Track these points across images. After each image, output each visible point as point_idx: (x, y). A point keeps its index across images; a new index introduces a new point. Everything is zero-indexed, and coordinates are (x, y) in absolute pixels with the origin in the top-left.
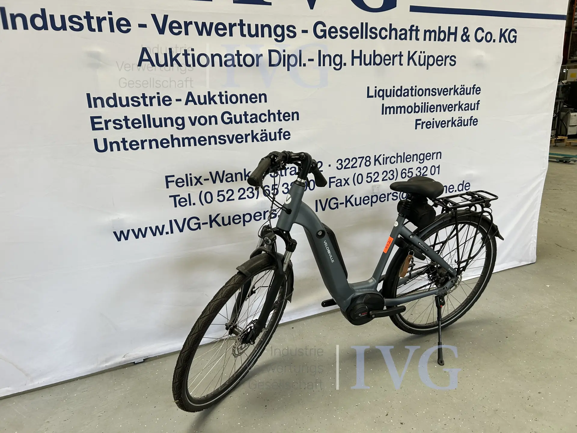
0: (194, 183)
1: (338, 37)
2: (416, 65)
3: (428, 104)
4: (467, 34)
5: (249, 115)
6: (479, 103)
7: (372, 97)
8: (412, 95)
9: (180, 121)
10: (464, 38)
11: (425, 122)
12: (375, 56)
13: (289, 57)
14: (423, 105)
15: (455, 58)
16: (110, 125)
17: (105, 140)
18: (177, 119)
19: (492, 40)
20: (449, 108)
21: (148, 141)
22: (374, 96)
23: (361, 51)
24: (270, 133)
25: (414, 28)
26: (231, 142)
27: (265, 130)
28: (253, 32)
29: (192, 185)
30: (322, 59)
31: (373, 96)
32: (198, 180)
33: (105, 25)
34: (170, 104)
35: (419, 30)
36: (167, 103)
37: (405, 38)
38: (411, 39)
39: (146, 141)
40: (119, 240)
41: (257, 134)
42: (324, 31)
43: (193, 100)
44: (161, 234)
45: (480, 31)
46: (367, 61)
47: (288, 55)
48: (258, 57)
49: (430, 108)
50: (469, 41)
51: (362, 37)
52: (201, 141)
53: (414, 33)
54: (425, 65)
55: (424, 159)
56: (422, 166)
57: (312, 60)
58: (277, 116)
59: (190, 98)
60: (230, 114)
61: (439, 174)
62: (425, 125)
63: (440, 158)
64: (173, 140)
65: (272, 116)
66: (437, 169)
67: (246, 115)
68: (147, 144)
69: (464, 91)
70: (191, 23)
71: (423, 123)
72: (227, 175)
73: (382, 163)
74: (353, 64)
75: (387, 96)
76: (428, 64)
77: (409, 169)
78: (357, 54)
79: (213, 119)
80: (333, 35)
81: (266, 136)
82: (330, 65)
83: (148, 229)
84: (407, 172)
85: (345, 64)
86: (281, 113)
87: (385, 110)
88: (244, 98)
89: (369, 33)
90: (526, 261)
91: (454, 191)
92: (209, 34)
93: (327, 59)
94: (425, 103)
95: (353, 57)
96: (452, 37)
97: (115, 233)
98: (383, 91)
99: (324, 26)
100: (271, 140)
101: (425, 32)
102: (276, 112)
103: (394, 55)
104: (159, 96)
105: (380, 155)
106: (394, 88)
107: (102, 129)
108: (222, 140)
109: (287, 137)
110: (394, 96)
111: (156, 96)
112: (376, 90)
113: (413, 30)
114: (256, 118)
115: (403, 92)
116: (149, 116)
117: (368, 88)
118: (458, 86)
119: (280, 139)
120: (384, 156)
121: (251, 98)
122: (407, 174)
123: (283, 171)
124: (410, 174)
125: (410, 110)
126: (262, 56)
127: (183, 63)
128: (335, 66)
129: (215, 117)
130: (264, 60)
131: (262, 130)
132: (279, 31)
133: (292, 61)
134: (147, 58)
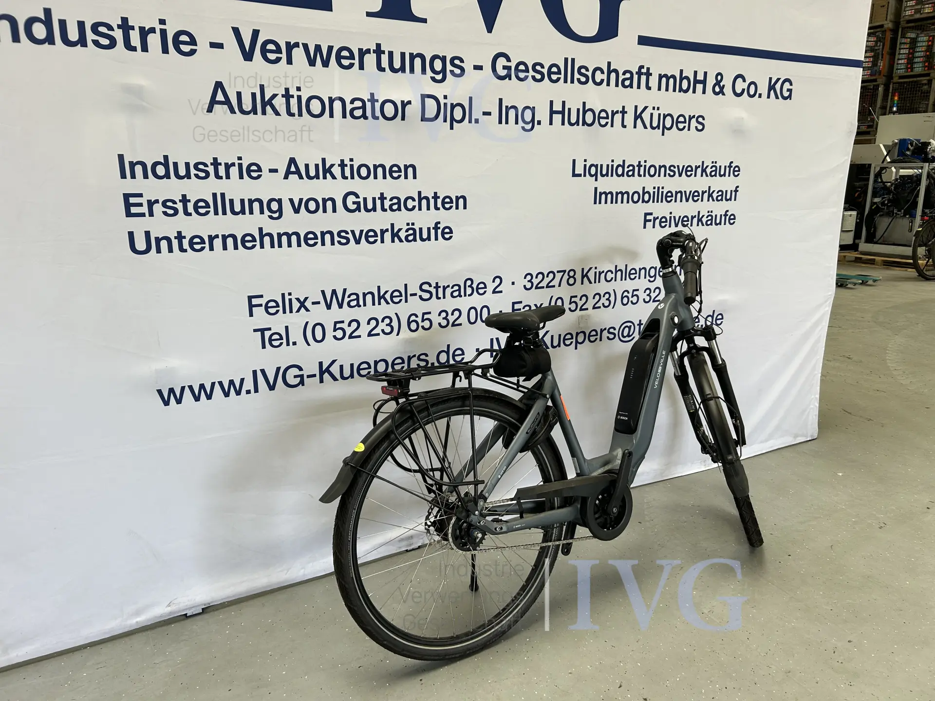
0: (295, 309)
1: (530, 78)
2: (645, 127)
3: (662, 190)
4: (722, 84)
5: (388, 198)
6: (738, 191)
8: (640, 175)
9: (275, 206)
10: (717, 89)
11: (658, 218)
12: (585, 112)
13: (453, 107)
14: (656, 190)
15: (704, 119)
16: (158, 209)
17: (147, 234)
18: (270, 201)
19: (757, 95)
20: (695, 196)
21: (220, 237)
22: (583, 175)
23: (564, 103)
24: (421, 229)
25: (644, 70)
26: (358, 242)
27: (413, 224)
28: (397, 64)
29: (291, 312)
30: (504, 112)
31: (581, 174)
32: (302, 304)
33: (154, 40)
34: (259, 177)
35: (651, 74)
36: (254, 174)
37: (631, 86)
38: (639, 87)
39: (217, 236)
40: (166, 403)
41: (400, 230)
42: (508, 68)
43: (298, 172)
44: (238, 393)
45: (740, 80)
46: (573, 120)
47: (452, 104)
48: (404, 104)
49: (667, 197)
50: (724, 94)
51: (566, 81)
52: (309, 239)
53: (644, 78)
54: (659, 129)
55: (655, 275)
56: (653, 286)
57: (489, 114)
58: (432, 201)
60: (357, 196)
62: (657, 221)
64: (262, 237)
65: (424, 202)
67: (382, 198)
68: (218, 243)
69: (717, 172)
70: (297, 45)
71: (655, 219)
72: (349, 297)
73: (592, 280)
74: (551, 123)
75: (602, 175)
76: (664, 127)
77: (634, 291)
78: (557, 107)
79: (329, 204)
80: (522, 75)
81: (414, 234)
82: (517, 123)
83: (217, 386)
84: (630, 295)
85: (539, 123)
86: (439, 197)
87: (599, 197)
88: (380, 170)
89: (577, 76)
90: (802, 436)
92: (326, 64)
93: (512, 113)
94: (659, 188)
95: (552, 112)
96: (699, 87)
97: (160, 392)
98: (596, 166)
99: (509, 60)
100: (422, 240)
101: (661, 77)
102: (430, 195)
103: (613, 111)
104: (242, 163)
105: (591, 268)
106: (612, 163)
107: (143, 215)
108: (343, 238)
109: (447, 236)
110: (612, 175)
111: (237, 162)
112: (585, 166)
113: (642, 74)
114: (398, 204)
115: (626, 170)
116: (223, 195)
117: (574, 161)
118: (708, 163)
119: (436, 239)
120: (596, 270)
121: (391, 172)
122: (631, 299)
123: (441, 290)
124: (635, 299)
125: (636, 197)
126: (411, 104)
127: (282, 109)
128: (523, 125)
129: (333, 201)
130: (413, 110)
131: (408, 224)
132: (438, 66)
133: (458, 113)
134: (223, 100)
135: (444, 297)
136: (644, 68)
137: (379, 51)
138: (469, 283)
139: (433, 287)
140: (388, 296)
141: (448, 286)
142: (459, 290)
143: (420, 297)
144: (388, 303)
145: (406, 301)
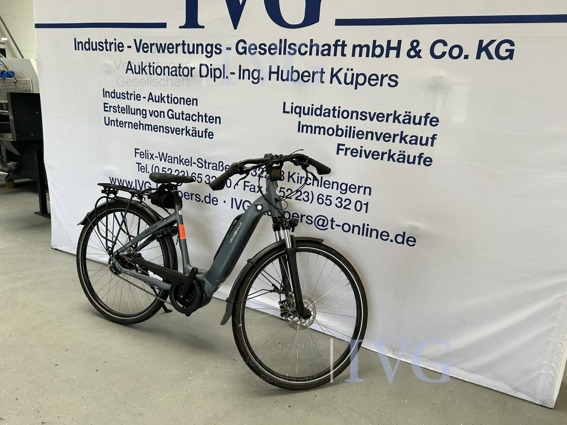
0: (149, 158)
1: (257, 53)
2: (340, 83)
3: (354, 129)
4: (417, 49)
5: (185, 114)
6: (436, 139)
7: (288, 112)
8: (334, 116)
9: (144, 112)
10: (412, 53)
11: (349, 149)
12: (292, 72)
13: (215, 70)
14: (348, 129)
15: (397, 77)
16: (112, 108)
17: (109, 118)
18: (143, 110)
19: (463, 56)
20: (386, 137)
21: (128, 123)
22: (290, 112)
23: (278, 67)
24: (199, 131)
25: (340, 43)
26: (172, 133)
27: (195, 128)
28: (191, 50)
29: (148, 159)
30: (242, 73)
32: (152, 156)
33: (113, 47)
35: (346, 45)
36: (139, 99)
37: (329, 54)
38: (335, 55)
40: (112, 183)
41: (189, 130)
42: (244, 48)
43: (152, 99)
44: (131, 187)
45: (440, 44)
46: (285, 77)
47: (214, 69)
48: (192, 69)
49: (358, 134)
50: (420, 57)
51: (280, 54)
52: (155, 128)
53: (339, 49)
54: (352, 84)
55: (346, 190)
56: (344, 197)
57: (234, 73)
58: (204, 118)
59: (151, 98)
60: (173, 112)
61: (366, 212)
62: (349, 152)
63: (370, 194)
64: (140, 124)
65: (200, 118)
66: (364, 207)
67: (183, 114)
68: (127, 125)
69: (409, 119)
70: (153, 44)
71: (347, 149)
72: (168, 157)
73: (296, 181)
74: (270, 79)
75: (304, 114)
76: (357, 83)
77: (327, 196)
78: (274, 69)
79: (162, 113)
80: (252, 51)
81: (196, 133)
82: (249, 79)
83: (125, 181)
84: (324, 198)
85: (262, 79)
86: (207, 116)
87: (301, 128)
88: (182, 100)
89: (288, 50)
91: (389, 240)
92: (163, 52)
93: (246, 73)
94: (351, 127)
95: (271, 73)
96: (393, 53)
97: (110, 178)
98: (300, 108)
99: (245, 43)
100: (199, 137)
101: (354, 47)
102: (203, 115)
103: (314, 72)
104: (135, 94)
105: (295, 173)
106: (312, 107)
107: (108, 111)
108: (167, 130)
109: (211, 137)
110: (312, 115)
111: (133, 93)
112: (292, 107)
113: (339, 45)
114: (189, 118)
115: (323, 112)
116: (129, 106)
117: (285, 103)
118: (401, 112)
119: (206, 137)
120: (298, 175)
121: (187, 101)
122: (325, 201)
123: (207, 164)
124: (328, 202)
125: (331, 132)
126: (195, 69)
127: (148, 72)
128: (253, 80)
129: (163, 112)
130: (196, 72)
131: (193, 128)
132: (209, 48)
133: (218, 73)
134: (130, 68)
135: (209, 168)
136: (340, 41)
137: (184, 44)
138: (221, 164)
139: (203, 162)
140: (183, 161)
141: (211, 163)
142: (216, 166)
143: (197, 165)
144: (183, 165)
145: (191, 166)
